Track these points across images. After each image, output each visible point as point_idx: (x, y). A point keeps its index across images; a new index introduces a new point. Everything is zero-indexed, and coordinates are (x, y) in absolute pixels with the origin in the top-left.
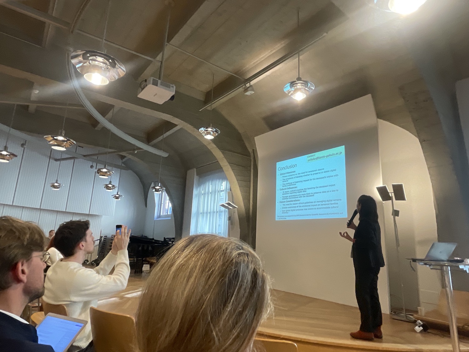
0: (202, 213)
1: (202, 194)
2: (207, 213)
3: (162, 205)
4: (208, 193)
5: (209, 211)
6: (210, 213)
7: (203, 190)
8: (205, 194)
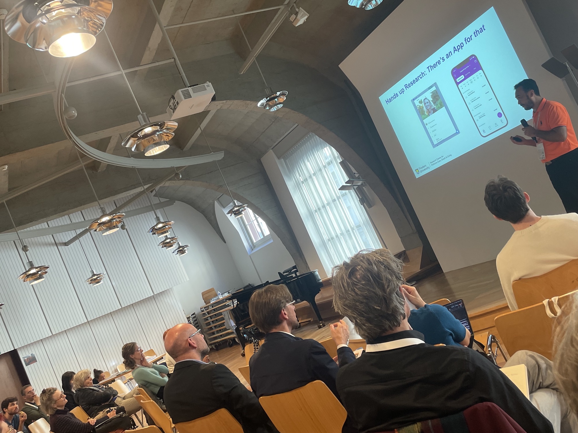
0: (318, 210)
1: (303, 182)
2: (324, 206)
3: (248, 226)
4: (310, 177)
5: (326, 203)
6: (328, 204)
7: (300, 176)
8: (306, 180)
